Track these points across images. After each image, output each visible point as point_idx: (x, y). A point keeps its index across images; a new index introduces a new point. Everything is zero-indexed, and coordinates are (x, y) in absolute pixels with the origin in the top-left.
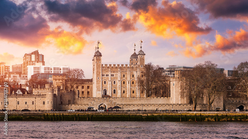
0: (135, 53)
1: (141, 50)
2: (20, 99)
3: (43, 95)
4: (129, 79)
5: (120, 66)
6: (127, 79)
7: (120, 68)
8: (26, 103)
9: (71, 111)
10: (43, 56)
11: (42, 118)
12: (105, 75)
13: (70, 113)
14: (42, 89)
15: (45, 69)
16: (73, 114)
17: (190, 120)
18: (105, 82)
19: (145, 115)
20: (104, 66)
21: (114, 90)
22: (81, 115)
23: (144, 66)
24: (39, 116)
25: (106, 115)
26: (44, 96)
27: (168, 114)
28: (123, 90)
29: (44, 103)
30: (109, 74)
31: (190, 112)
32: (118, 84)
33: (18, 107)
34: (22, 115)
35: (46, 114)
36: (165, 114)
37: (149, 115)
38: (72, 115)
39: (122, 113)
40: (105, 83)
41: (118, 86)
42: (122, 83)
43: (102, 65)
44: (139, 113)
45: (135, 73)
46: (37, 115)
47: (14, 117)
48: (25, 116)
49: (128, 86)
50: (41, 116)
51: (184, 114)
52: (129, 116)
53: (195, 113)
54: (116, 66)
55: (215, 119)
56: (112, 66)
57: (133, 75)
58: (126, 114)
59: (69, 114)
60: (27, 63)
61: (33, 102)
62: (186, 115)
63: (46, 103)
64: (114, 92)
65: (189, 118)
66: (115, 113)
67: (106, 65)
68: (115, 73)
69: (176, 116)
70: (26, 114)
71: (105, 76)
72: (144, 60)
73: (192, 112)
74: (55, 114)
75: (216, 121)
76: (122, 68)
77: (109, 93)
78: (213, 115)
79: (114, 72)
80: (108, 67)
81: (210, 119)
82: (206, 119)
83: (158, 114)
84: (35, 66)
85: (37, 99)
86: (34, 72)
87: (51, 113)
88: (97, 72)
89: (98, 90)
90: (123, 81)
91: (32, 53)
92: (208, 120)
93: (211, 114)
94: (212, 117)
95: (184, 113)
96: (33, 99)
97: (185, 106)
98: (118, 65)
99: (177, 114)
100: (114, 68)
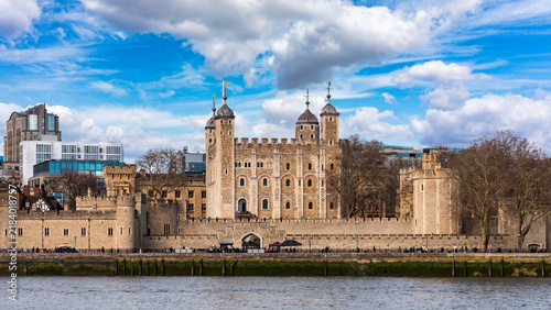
0: (308, 111)
1: (329, 105)
2: (51, 223)
3: (107, 212)
4: (299, 173)
5: (279, 142)
6: (294, 173)
7: (280, 147)
8: (66, 232)
9: (183, 251)
10: (56, 118)
11: (112, 268)
12: (243, 163)
13: (180, 255)
14: (99, 198)
15: (64, 149)
16: (187, 259)
17: (476, 274)
18: (242, 180)
19: (364, 261)
20: (239, 141)
21: (265, 202)
22: (208, 263)
23: (336, 143)
24: (103, 264)
25: (269, 262)
26: (110, 214)
27: (421, 260)
28: (284, 201)
29: (111, 232)
30: (253, 161)
31: (476, 254)
32: (275, 185)
33: (46, 243)
34: (62, 261)
35: (121, 259)
36: (414, 258)
37: (374, 261)
38: (185, 263)
39: (308, 257)
40: (242, 184)
41: (273, 190)
42: (285, 183)
43: (236, 139)
44: (350, 257)
45: (314, 159)
46: (99, 261)
47: (41, 266)
48: (69, 263)
49: (298, 190)
50: (108, 263)
51: (461, 260)
52: (326, 263)
53: (488, 255)
54: (270, 142)
55: (539, 271)
56: (260, 141)
57: (310, 165)
58: (318, 260)
59: (178, 260)
60: (19, 134)
61: (83, 231)
62: (466, 263)
63: (116, 231)
64: (265, 206)
65: (474, 270)
66: (292, 257)
67: (245, 140)
68: (267, 160)
69: (442, 263)
70: (71, 258)
71: (243, 167)
72: (335, 127)
73: (481, 255)
74: (144, 259)
75: (539, 275)
76: (282, 147)
77: (252, 208)
78: (533, 260)
79: (264, 157)
80: (250, 146)
81: (525, 271)
82: (517, 271)
83: (396, 260)
84: (39, 142)
85: (94, 222)
86: (38, 156)
87: (133, 258)
88: (224, 156)
89: (226, 200)
90: (285, 179)
91: (30, 112)
92: (522, 275)
93: (527, 260)
94: (530, 266)
95: (462, 258)
96: (84, 223)
97: (454, 239)
98: (275, 140)
99: (444, 260)
100: (263, 147)
